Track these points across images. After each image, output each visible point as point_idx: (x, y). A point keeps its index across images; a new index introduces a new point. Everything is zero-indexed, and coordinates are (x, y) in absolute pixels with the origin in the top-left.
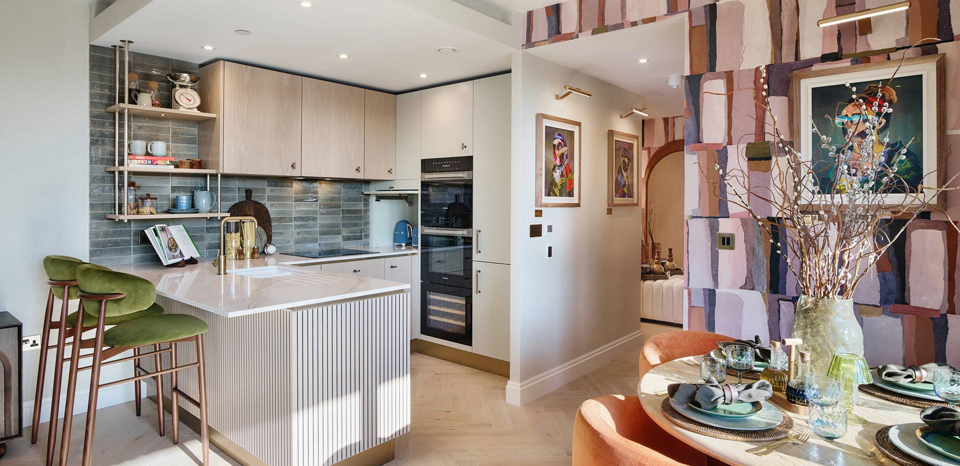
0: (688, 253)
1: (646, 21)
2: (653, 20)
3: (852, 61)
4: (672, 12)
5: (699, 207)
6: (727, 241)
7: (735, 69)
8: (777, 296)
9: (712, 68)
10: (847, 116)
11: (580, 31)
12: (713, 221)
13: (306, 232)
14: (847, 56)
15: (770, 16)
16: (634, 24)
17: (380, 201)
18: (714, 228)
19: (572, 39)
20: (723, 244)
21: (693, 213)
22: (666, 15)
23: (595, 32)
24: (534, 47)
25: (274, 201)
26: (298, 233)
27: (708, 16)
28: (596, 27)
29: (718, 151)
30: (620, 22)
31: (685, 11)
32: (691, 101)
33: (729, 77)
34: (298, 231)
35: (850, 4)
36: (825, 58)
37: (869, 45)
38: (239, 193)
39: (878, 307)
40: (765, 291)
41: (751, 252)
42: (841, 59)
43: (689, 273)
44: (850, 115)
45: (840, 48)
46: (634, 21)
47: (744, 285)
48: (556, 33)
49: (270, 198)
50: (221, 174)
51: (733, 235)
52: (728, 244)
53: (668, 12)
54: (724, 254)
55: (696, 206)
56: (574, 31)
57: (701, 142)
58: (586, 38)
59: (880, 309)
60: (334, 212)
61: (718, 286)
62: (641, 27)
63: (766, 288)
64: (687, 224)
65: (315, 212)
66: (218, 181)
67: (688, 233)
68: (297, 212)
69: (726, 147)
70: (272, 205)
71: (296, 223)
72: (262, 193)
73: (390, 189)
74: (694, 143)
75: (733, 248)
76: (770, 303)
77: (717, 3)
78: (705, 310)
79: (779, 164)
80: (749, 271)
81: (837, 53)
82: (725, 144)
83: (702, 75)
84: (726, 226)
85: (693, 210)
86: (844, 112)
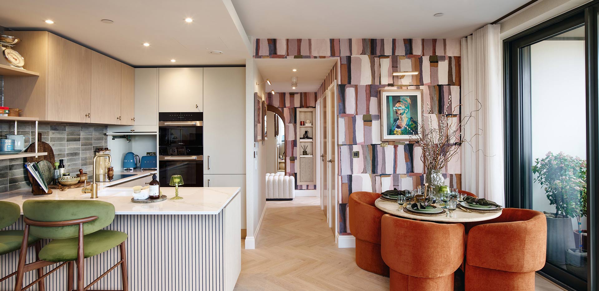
0: (341, 161)
1: (321, 57)
2: (324, 57)
3: (397, 87)
4: (333, 56)
5: (345, 140)
6: (357, 154)
7: (358, 85)
8: (375, 175)
9: (349, 82)
10: (397, 107)
11: (288, 55)
12: (351, 146)
13: (74, 164)
14: (396, 86)
15: (371, 66)
16: (315, 57)
17: (114, 139)
18: (351, 149)
19: (283, 58)
20: (355, 155)
21: (343, 143)
22: (330, 56)
23: (295, 57)
24: (261, 58)
25: (54, 141)
26: (69, 166)
27: (348, 61)
28: (296, 55)
29: (352, 117)
30: (308, 55)
31: (338, 57)
32: (341, 95)
33: (356, 87)
34: (69, 164)
35: (396, 67)
36: (389, 85)
37: (402, 83)
38: (32, 136)
39: (406, 174)
40: (370, 173)
41: (365, 158)
42: (394, 86)
43: (341, 169)
44: (398, 107)
45: (394, 82)
46: (315, 56)
47: (363, 172)
48: (273, 53)
49: (53, 139)
50: (38, 121)
51: (358, 152)
52: (357, 156)
53: (331, 55)
54: (355, 160)
55: (344, 140)
56: (284, 55)
57: (345, 113)
58: (291, 59)
59: (406, 175)
60: (89, 148)
61: (353, 173)
62: (318, 59)
63: (371, 172)
64: (340, 148)
65: (78, 149)
66: (35, 127)
67: (341, 152)
68: (69, 149)
69: (355, 116)
70: (53, 145)
71: (68, 158)
72: (47, 136)
73: (132, 131)
74: (343, 113)
75: (358, 157)
76: (372, 178)
77: (351, 56)
78: (348, 184)
79: (375, 124)
80: (365, 166)
81: (392, 84)
82: (355, 115)
83: (346, 85)
84: (356, 148)
85: (342, 142)
86: (396, 106)
